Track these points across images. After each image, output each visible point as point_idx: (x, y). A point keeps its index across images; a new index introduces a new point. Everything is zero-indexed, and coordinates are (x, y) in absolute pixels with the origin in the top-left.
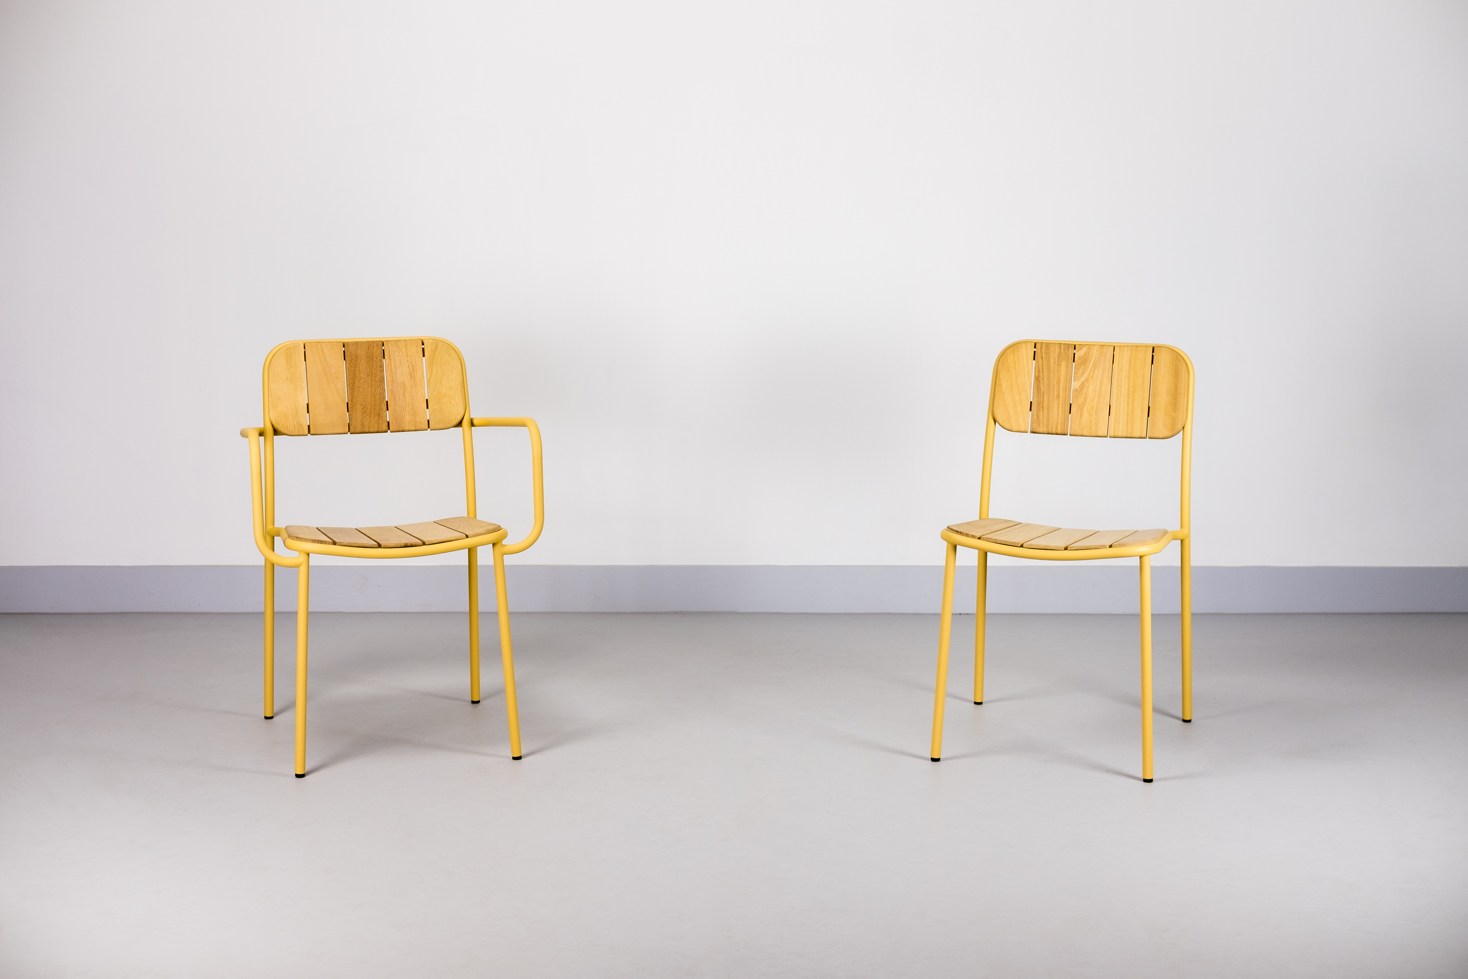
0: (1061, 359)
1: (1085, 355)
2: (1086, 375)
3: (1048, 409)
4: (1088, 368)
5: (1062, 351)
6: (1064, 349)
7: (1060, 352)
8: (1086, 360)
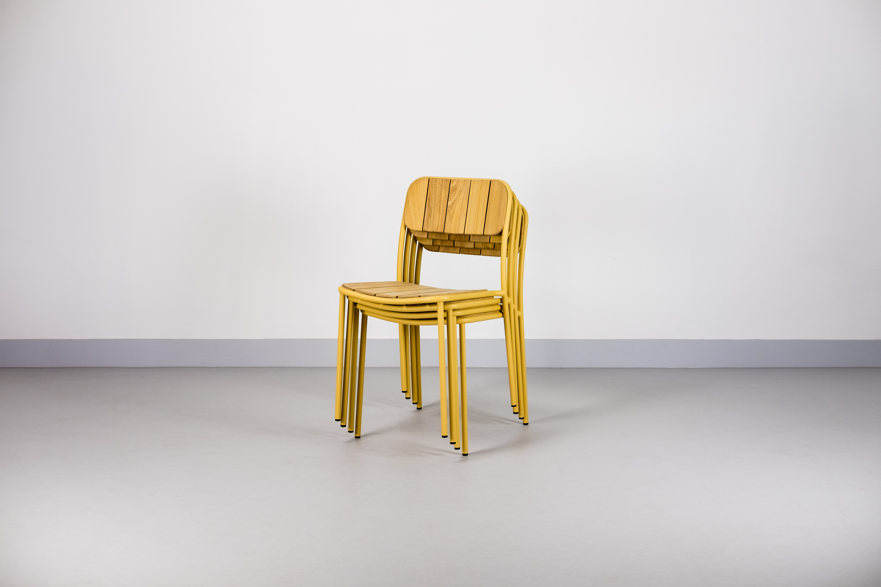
0: (442, 188)
1: (455, 185)
2: (455, 197)
3: (433, 218)
4: (456, 193)
5: (443, 183)
6: (444, 182)
7: (442, 184)
8: (456, 188)
